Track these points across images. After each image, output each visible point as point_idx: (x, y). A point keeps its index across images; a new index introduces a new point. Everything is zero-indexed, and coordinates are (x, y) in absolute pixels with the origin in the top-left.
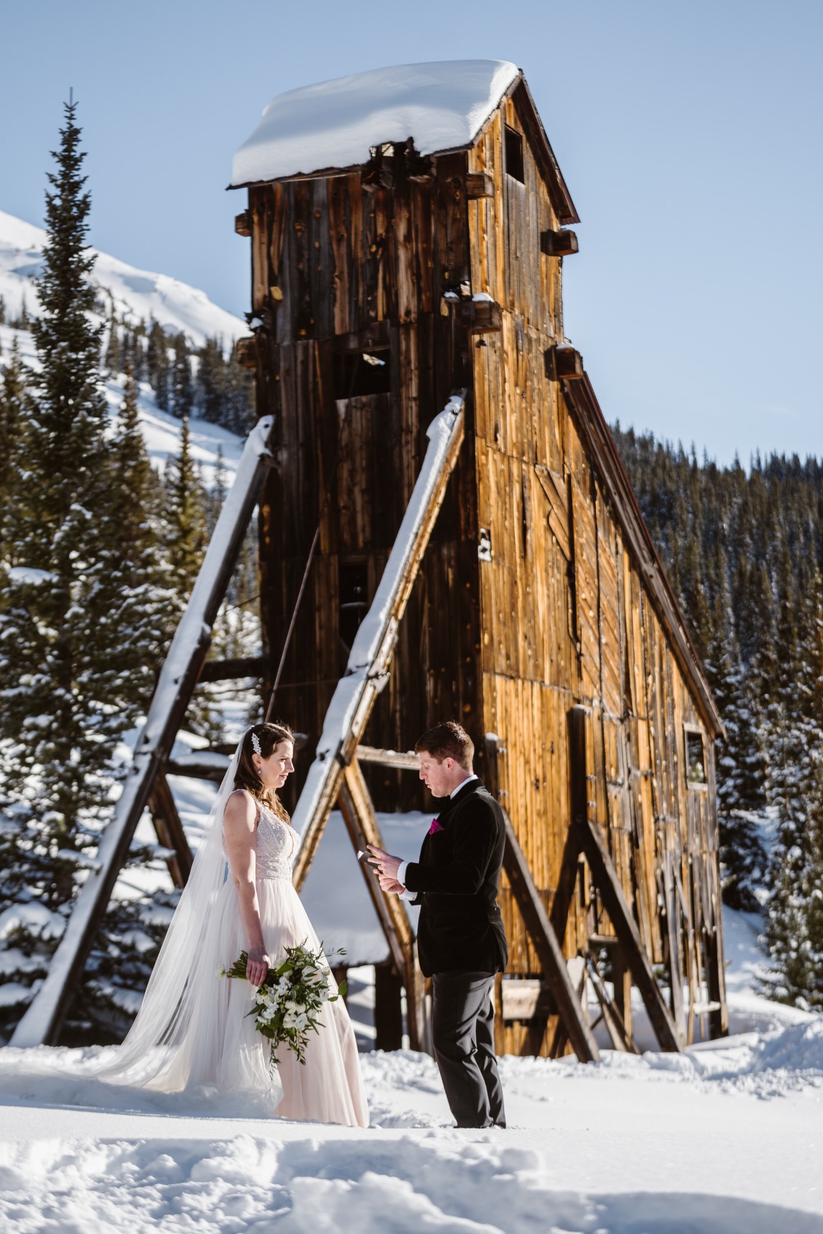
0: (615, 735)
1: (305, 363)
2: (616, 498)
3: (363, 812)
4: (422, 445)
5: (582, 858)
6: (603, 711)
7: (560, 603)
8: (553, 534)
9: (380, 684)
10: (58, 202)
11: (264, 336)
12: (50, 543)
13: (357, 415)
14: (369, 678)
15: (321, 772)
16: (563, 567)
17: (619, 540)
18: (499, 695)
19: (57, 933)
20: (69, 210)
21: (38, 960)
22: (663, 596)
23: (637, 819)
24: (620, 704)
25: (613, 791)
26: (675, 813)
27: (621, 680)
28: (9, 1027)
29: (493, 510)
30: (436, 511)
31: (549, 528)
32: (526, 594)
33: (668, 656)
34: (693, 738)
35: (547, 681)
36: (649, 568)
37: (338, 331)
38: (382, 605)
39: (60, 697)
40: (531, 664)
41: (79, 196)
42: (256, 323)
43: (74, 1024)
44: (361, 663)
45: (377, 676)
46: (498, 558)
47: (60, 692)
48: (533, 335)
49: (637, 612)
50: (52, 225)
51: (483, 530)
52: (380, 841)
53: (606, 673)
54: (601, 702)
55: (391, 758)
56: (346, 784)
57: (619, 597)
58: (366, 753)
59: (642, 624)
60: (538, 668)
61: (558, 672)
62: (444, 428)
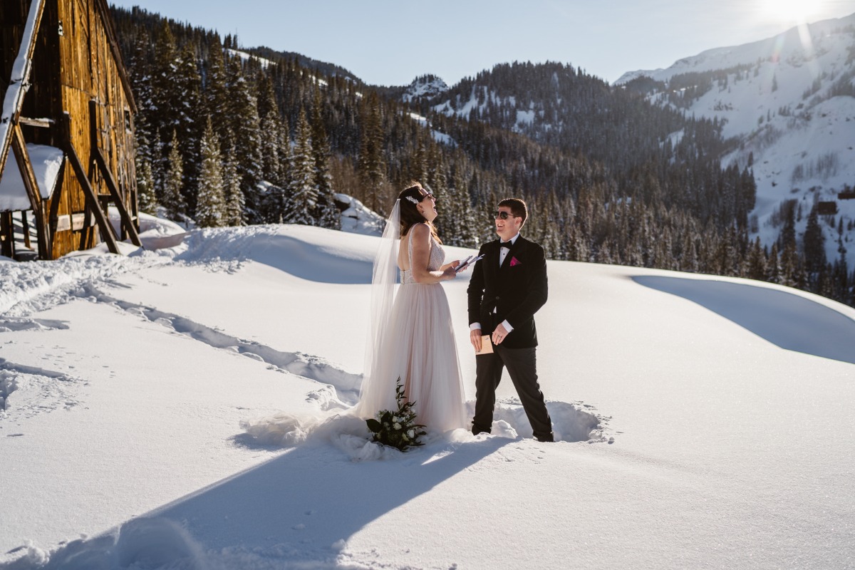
0: (103, 111)
2: (102, 12)
3: (22, 146)
5: (95, 162)
6: (99, 101)
7: (85, 56)
8: (82, 26)
9: (27, 88)
14: (22, 86)
15: (5, 128)
16: (86, 40)
17: (103, 30)
18: (67, 94)
22: (118, 55)
23: (111, 146)
24: (104, 99)
25: (103, 134)
26: (122, 143)
27: (105, 89)
29: (63, 13)
30: (42, 11)
31: (81, 23)
32: (75, 51)
33: (119, 80)
34: (126, 112)
35: (82, 89)
36: (114, 43)
38: (25, 53)
40: (77, 81)
44: (18, 78)
45: (25, 85)
46: (65, 34)
49: (109, 61)
51: (60, 22)
52: (28, 158)
53: (100, 86)
54: (99, 98)
55: (30, 122)
56: (15, 133)
57: (104, 55)
58: (22, 119)
59: (111, 66)
60: (79, 83)
61: (85, 85)
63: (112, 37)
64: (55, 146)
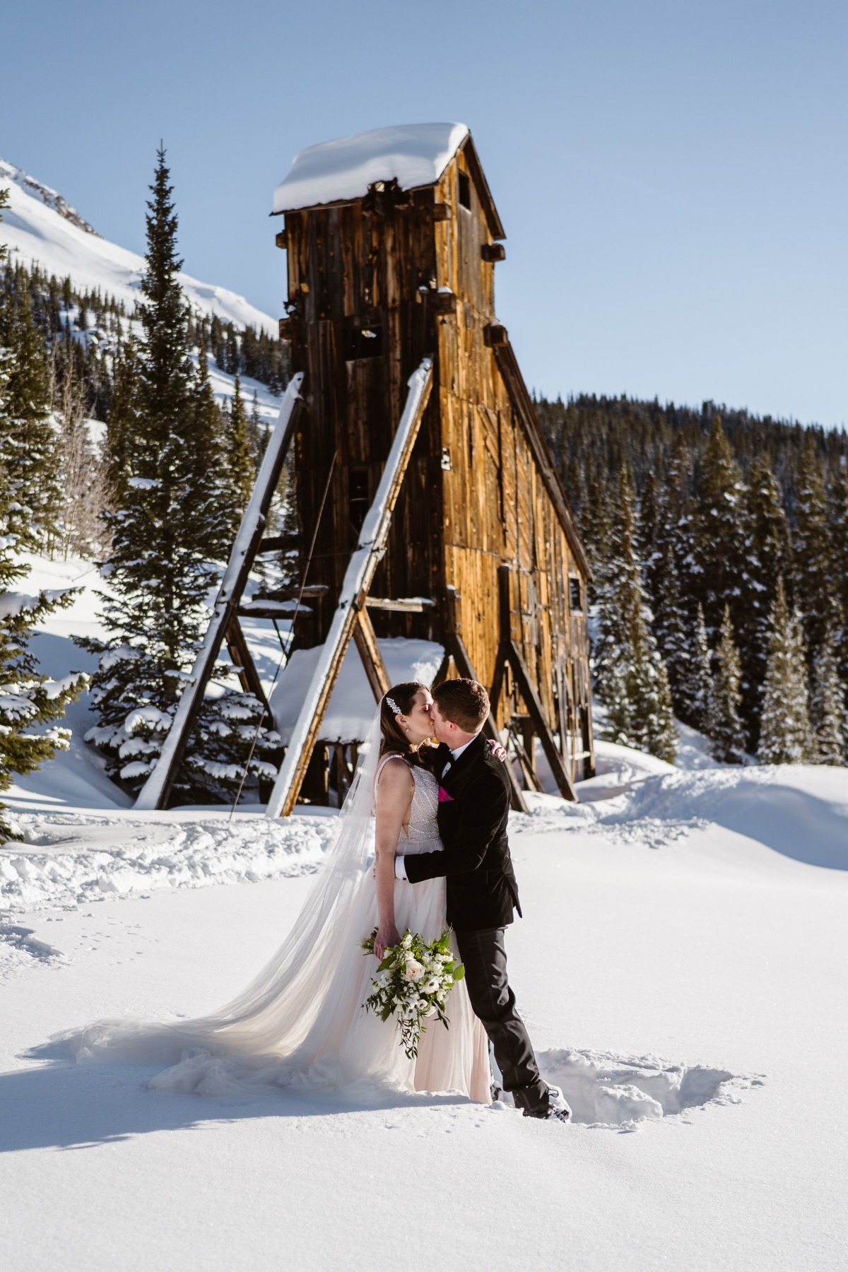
0: (527, 582)
1: (324, 336)
2: (528, 426)
3: (370, 642)
4: (404, 392)
5: (507, 664)
6: (519, 566)
7: (493, 497)
8: (488, 451)
9: (381, 555)
10: (155, 222)
11: (297, 318)
12: (156, 460)
13: (360, 371)
14: (373, 551)
15: (342, 616)
16: (495, 472)
17: (529, 454)
18: (455, 559)
19: (167, 726)
20: (162, 228)
21: (153, 744)
22: (557, 492)
23: (540, 637)
24: (530, 562)
25: (525, 618)
26: (563, 631)
27: (530, 546)
28: (135, 789)
29: (451, 435)
30: (415, 437)
31: (486, 447)
32: (472, 491)
33: (559, 529)
34: (575, 581)
35: (485, 549)
36: (548, 472)
37: (346, 314)
38: (381, 501)
39: (165, 566)
40: (475, 537)
41: (170, 218)
42: (291, 308)
43: (179, 786)
44: (367, 541)
45: (378, 550)
46: (455, 467)
47: (165, 562)
48: (476, 316)
49: (540, 501)
50: (152, 238)
51: (445, 449)
52: (381, 661)
53: (521, 542)
54: (518, 561)
55: (387, 604)
56: (358, 623)
57: (529, 492)
58: (371, 602)
59: (543, 509)
60: (479, 541)
61: (492, 543)
62: (420, 381)
63: (546, 463)
64: (434, 640)
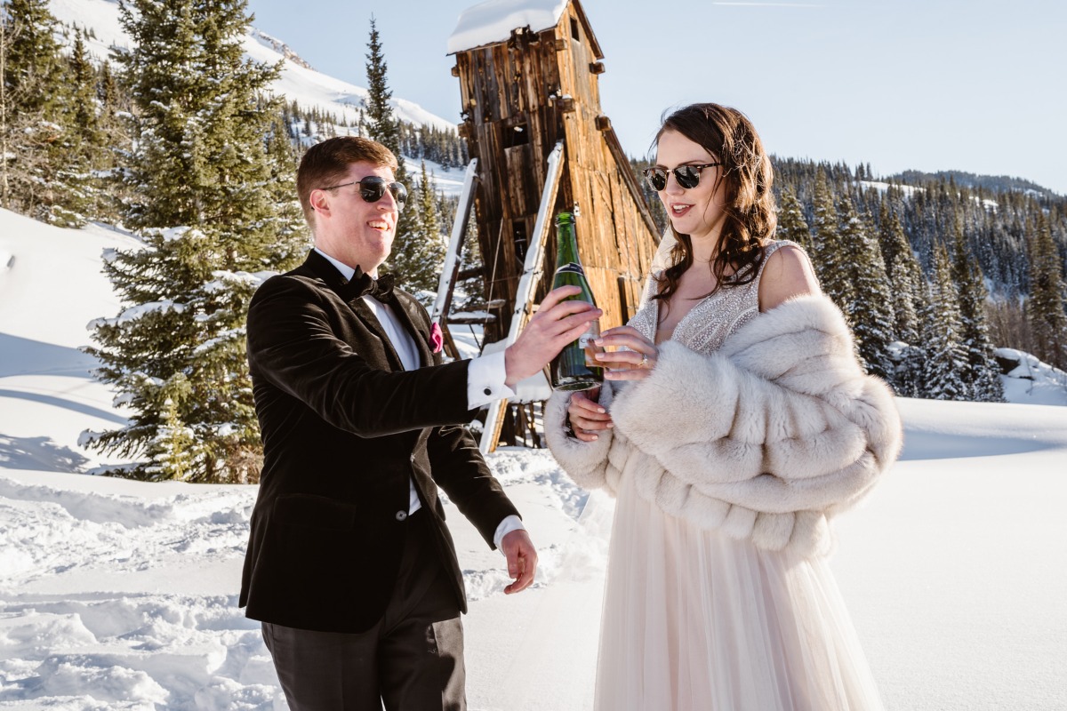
0: (637, 286)
1: (489, 133)
2: (629, 182)
4: (546, 167)
6: (631, 277)
7: (610, 232)
8: (604, 201)
9: (540, 276)
10: (372, 67)
11: (469, 122)
13: (515, 155)
14: (534, 274)
15: (518, 319)
16: (610, 215)
17: (632, 200)
20: (377, 71)
22: (652, 223)
24: (638, 273)
27: (637, 263)
29: (579, 193)
30: (555, 196)
31: (603, 199)
32: (595, 229)
35: (607, 267)
36: (645, 212)
37: (503, 117)
38: (536, 240)
40: (600, 260)
41: (381, 64)
42: (465, 116)
44: (530, 268)
45: (537, 273)
46: (583, 213)
48: (589, 112)
49: (641, 231)
50: (371, 78)
51: (575, 203)
53: (631, 260)
54: (630, 274)
57: (633, 226)
60: (603, 262)
61: (612, 262)
62: (555, 158)
63: (643, 205)
